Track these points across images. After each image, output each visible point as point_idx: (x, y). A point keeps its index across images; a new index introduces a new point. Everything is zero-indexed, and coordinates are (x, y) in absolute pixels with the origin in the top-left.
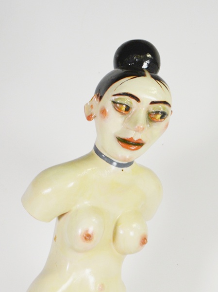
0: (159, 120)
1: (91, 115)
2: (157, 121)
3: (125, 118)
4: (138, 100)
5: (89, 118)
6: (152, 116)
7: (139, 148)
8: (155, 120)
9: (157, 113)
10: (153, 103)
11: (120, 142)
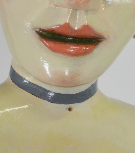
11: (44, 42)
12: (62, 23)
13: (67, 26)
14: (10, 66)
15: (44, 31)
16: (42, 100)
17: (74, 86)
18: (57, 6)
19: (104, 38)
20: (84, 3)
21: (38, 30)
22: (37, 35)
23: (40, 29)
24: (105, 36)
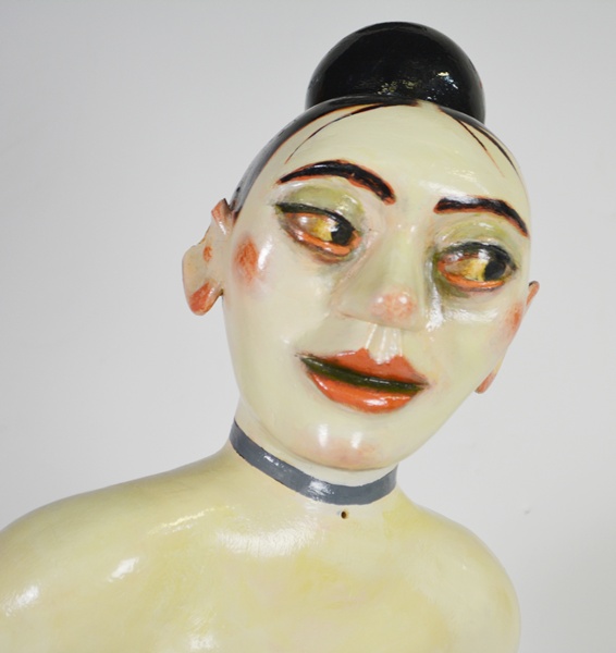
0: (482, 282)
1: (206, 288)
2: (473, 289)
3: (338, 279)
4: (384, 191)
5: (199, 301)
6: (448, 268)
7: (402, 404)
8: (462, 283)
9: (471, 249)
10: (445, 206)
11: (321, 384)
12: (356, 348)
13: (363, 354)
14: (232, 422)
15: (318, 359)
16: (293, 492)
17: (362, 470)
18: (348, 316)
19: (427, 384)
20: (401, 315)
21: (305, 357)
22: (304, 366)
23: (311, 355)
24: (430, 381)
